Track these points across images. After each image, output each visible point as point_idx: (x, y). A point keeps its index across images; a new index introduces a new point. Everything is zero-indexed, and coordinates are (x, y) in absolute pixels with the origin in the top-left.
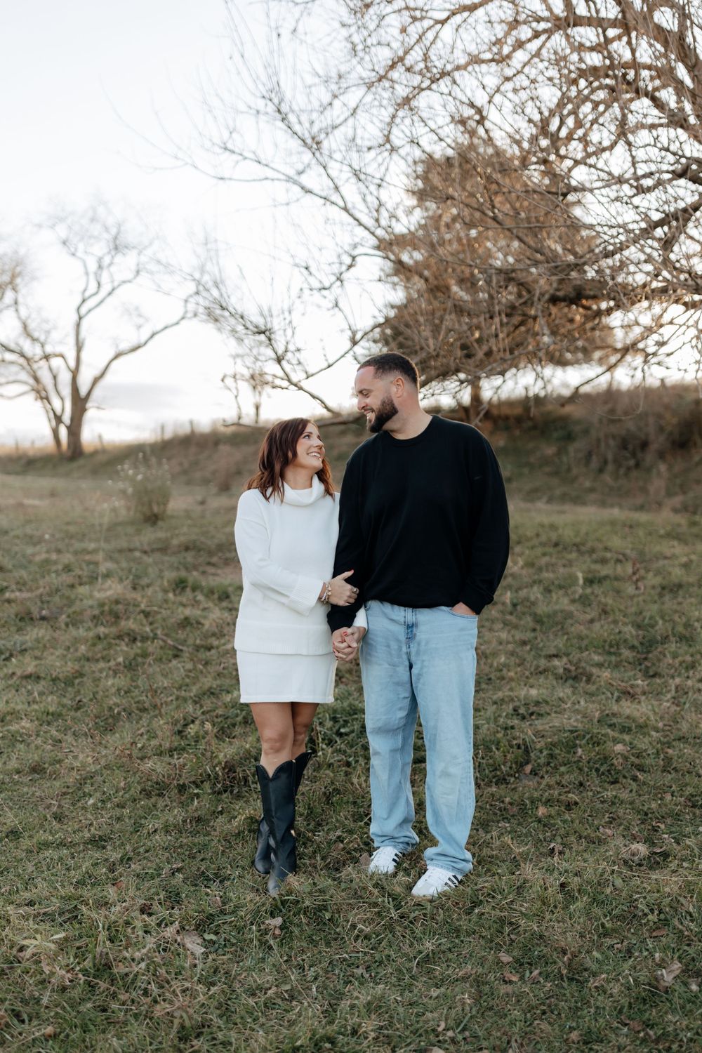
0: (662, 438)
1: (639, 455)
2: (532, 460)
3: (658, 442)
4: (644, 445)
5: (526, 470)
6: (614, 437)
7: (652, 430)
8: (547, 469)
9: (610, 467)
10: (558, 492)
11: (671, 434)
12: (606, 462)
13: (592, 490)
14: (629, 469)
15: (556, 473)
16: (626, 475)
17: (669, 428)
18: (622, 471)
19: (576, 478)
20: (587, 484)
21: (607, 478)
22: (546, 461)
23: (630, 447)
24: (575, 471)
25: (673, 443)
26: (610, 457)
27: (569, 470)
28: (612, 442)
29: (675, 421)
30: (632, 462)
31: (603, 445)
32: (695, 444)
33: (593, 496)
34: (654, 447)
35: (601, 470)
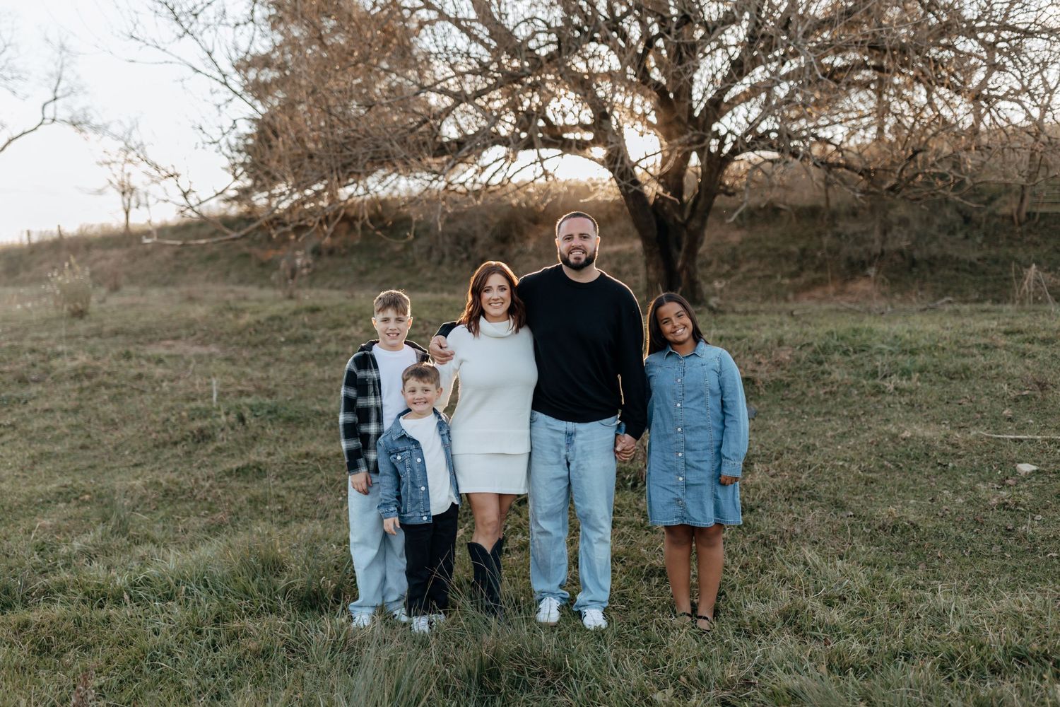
0: (487, 235)
1: (470, 249)
2: (383, 255)
3: (484, 238)
4: (474, 241)
5: (378, 265)
6: (450, 235)
7: (478, 228)
8: (396, 263)
9: (447, 260)
10: (405, 282)
11: (494, 230)
12: (443, 256)
13: (433, 279)
14: (462, 261)
15: (403, 266)
16: (460, 266)
17: (492, 227)
18: (456, 263)
19: (419, 270)
20: (429, 275)
21: (445, 269)
22: (395, 256)
23: (463, 243)
24: (419, 264)
25: (497, 238)
26: (447, 252)
27: (414, 264)
28: (447, 239)
29: (497, 220)
30: (464, 256)
31: (440, 241)
32: (514, 239)
33: (433, 285)
34: (481, 242)
35: (440, 263)
